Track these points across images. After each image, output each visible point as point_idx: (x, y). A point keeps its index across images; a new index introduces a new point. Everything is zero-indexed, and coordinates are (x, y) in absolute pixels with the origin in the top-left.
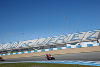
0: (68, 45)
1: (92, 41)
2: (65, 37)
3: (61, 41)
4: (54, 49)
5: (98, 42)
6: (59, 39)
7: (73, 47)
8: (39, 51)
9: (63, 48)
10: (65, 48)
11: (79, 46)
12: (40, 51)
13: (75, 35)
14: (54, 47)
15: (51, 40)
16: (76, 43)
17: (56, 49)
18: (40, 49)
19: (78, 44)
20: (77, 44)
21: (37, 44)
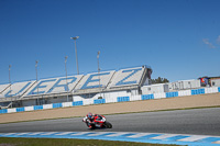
0: (76, 99)
1: (128, 91)
2: (70, 81)
3: (62, 90)
4: (45, 107)
5: (140, 92)
6: (56, 85)
7: (87, 102)
8: (10, 111)
9: (65, 105)
10: (70, 104)
11: (101, 101)
12: (14, 110)
13: (91, 76)
14: (46, 103)
15: (38, 87)
16: (93, 95)
17: (50, 106)
18: (14, 106)
19: (99, 95)
20: (96, 97)
21: (7, 96)
